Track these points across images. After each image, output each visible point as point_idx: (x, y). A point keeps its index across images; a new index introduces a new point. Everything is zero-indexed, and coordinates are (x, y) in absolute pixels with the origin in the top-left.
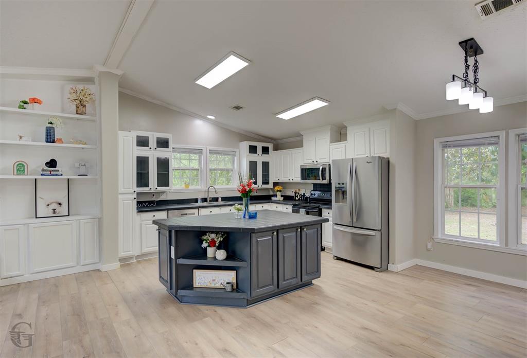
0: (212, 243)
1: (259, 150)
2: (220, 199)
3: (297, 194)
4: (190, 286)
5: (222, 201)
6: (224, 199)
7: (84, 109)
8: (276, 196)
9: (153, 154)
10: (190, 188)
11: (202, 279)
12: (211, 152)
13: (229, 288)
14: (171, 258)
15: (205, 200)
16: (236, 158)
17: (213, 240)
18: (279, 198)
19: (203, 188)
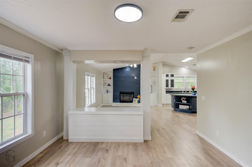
0: (183, 99)
4: (178, 108)
7: (155, 70)
9: (170, 79)
10: (180, 88)
11: (181, 107)
12: (187, 77)
13: (187, 109)
14: (174, 102)
15: (185, 92)
16: (196, 79)
17: (184, 99)
19: (184, 88)
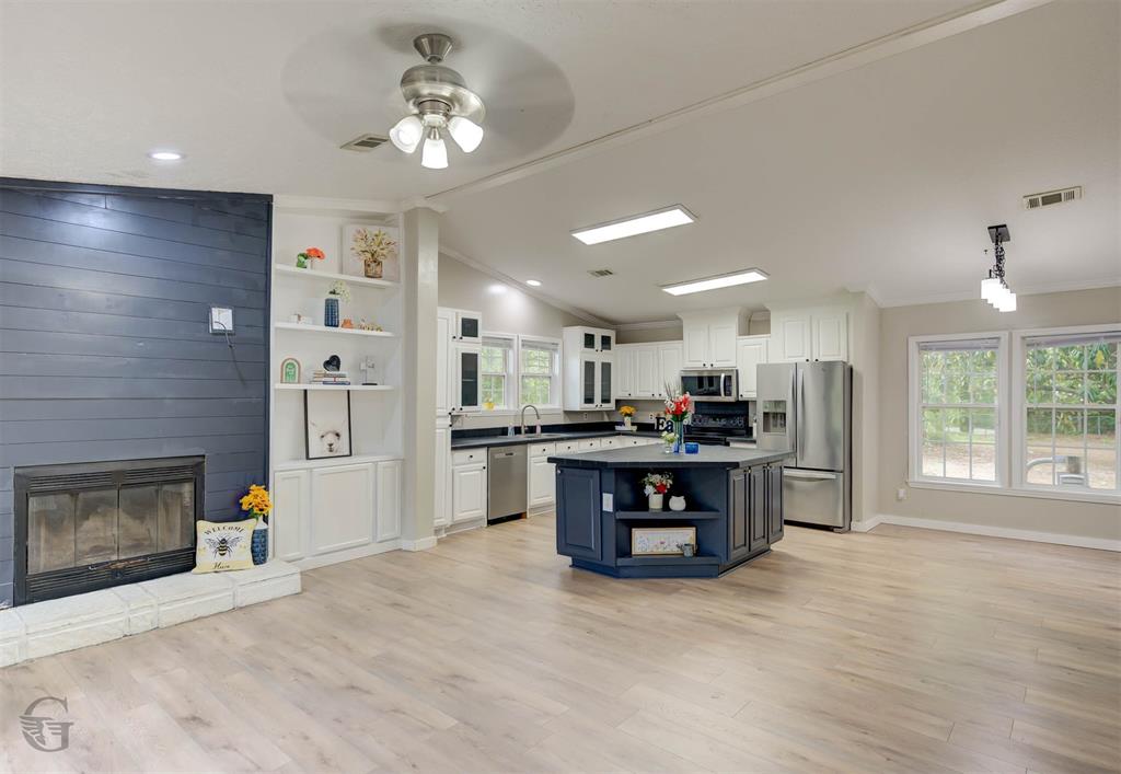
1: (598, 342)
2: (539, 429)
3: (661, 421)
4: (625, 553)
5: (543, 431)
6: (545, 429)
7: (378, 269)
8: (622, 424)
9: (456, 347)
10: (496, 408)
11: (646, 542)
12: (526, 344)
13: (688, 553)
14: (601, 512)
15: (518, 431)
16: (557, 356)
18: (628, 427)
19: (512, 408)
